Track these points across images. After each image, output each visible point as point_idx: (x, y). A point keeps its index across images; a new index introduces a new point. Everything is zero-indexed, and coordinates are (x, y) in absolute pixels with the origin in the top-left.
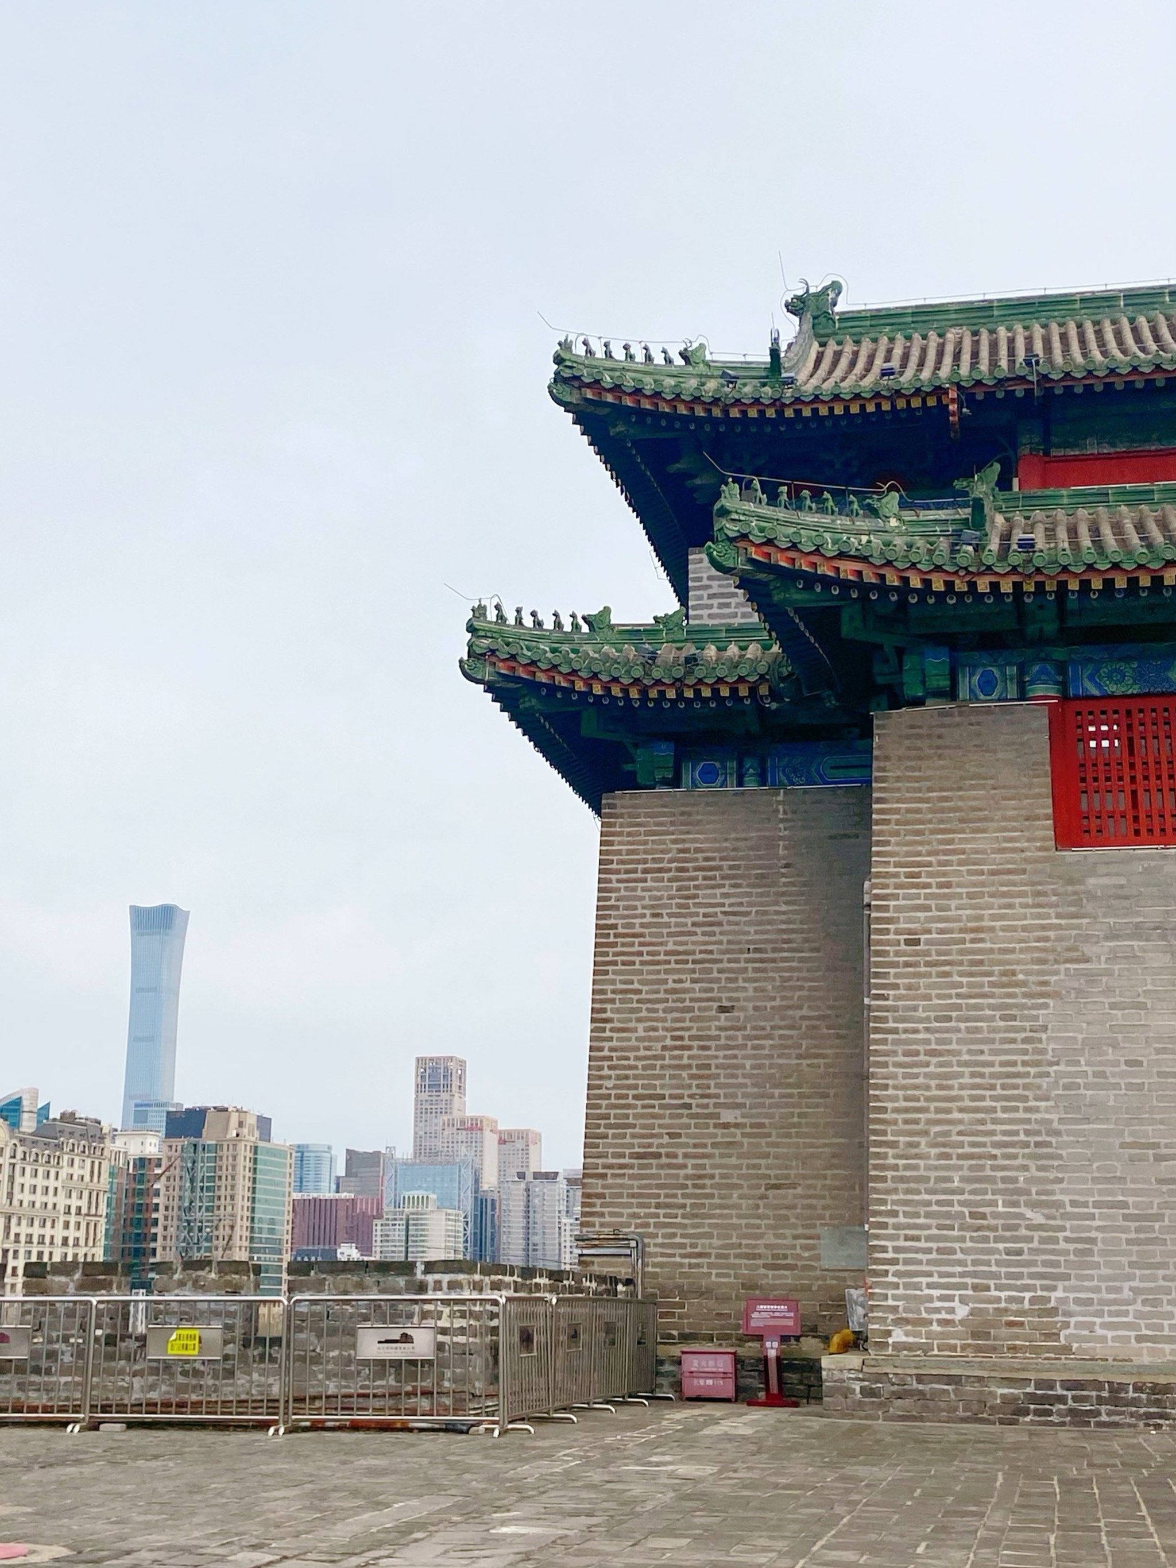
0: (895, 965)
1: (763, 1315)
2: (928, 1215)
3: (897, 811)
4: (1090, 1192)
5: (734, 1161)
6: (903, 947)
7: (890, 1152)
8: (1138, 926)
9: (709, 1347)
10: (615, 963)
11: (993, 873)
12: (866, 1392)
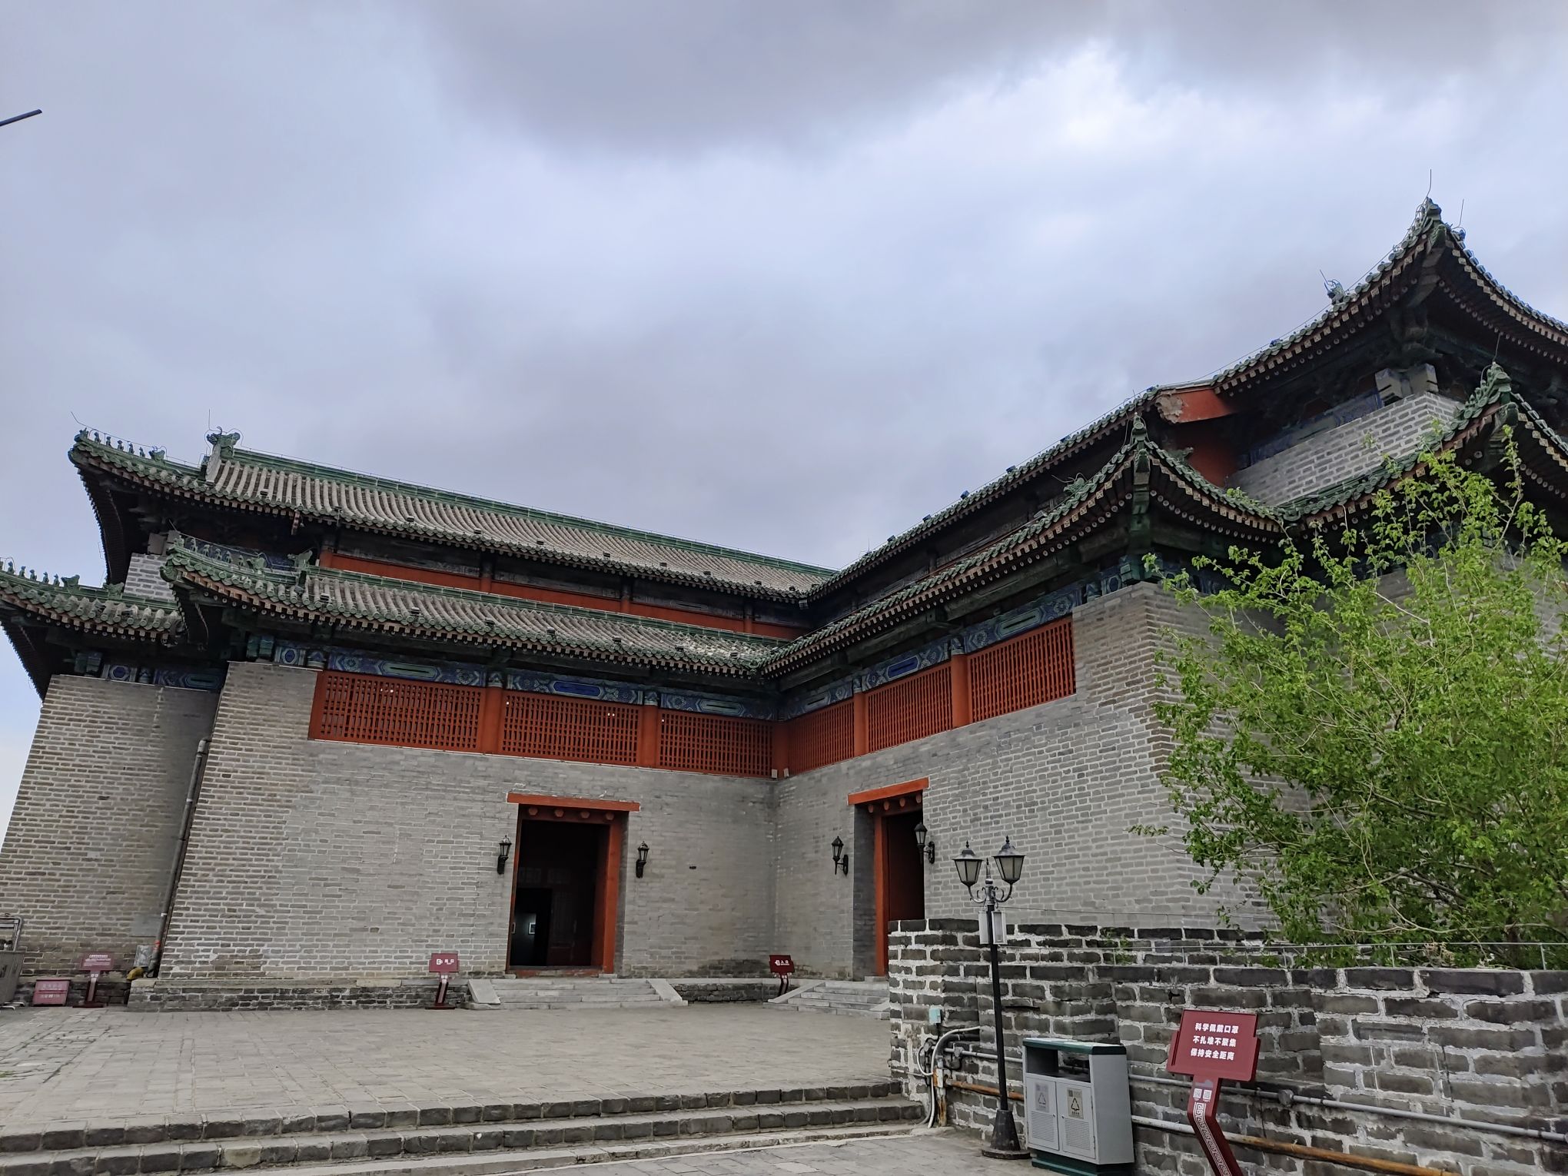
0: (215, 786)
1: (92, 960)
2: (205, 910)
3: (232, 711)
4: (290, 900)
5: (90, 878)
6: (221, 778)
7: (192, 878)
8: (339, 779)
9: (54, 977)
10: (40, 767)
11: (275, 747)
12: (152, 998)
